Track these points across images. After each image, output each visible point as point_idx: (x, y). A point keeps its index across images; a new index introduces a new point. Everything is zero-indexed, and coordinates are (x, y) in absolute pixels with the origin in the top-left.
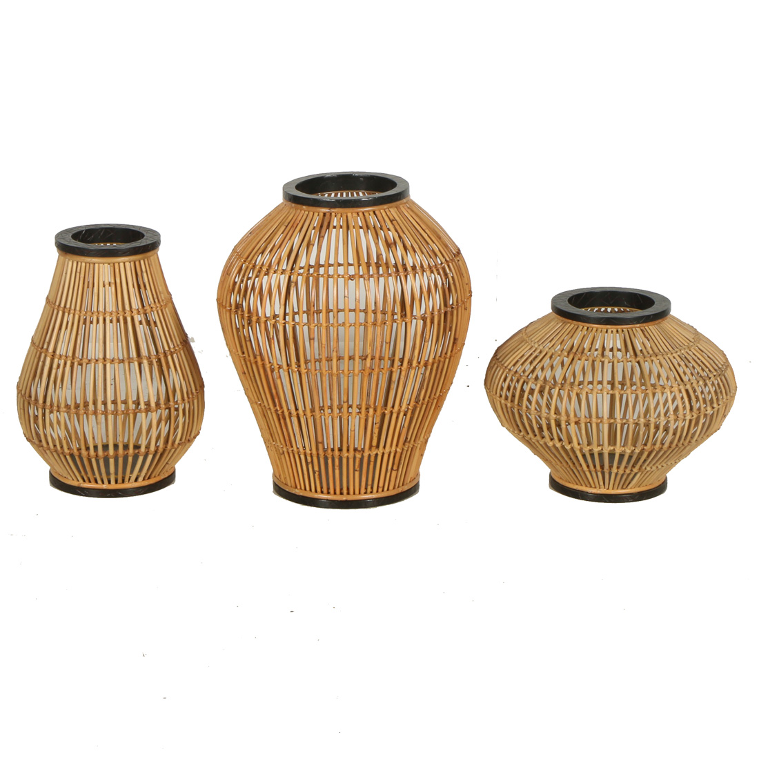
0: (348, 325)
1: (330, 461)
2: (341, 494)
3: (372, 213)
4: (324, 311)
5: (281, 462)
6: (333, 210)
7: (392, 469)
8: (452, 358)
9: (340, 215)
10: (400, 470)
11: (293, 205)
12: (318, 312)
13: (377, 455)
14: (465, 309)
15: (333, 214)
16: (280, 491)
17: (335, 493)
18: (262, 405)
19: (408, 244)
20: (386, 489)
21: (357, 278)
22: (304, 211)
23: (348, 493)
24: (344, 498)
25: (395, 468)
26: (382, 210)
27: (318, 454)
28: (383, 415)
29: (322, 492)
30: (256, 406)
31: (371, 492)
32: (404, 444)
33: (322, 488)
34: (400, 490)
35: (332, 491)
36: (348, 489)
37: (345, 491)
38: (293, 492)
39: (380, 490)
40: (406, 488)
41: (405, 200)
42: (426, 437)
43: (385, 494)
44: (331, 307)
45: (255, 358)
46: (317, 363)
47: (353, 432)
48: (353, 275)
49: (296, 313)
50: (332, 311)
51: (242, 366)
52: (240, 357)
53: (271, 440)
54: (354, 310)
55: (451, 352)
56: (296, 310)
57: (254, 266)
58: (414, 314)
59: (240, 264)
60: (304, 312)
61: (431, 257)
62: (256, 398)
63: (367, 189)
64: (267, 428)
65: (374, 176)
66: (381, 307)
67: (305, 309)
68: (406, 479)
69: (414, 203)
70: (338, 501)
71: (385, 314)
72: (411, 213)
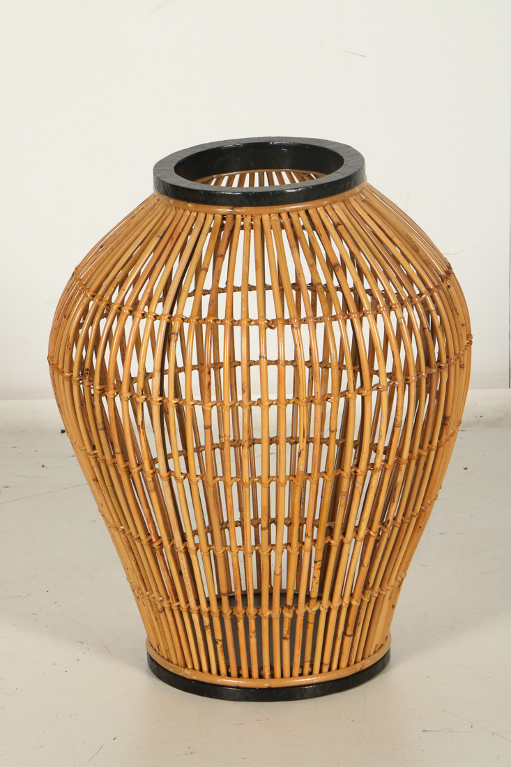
0: (267, 404)
1: (241, 625)
2: (261, 676)
3: (302, 213)
4: (227, 365)
5: (160, 624)
6: (237, 210)
7: (344, 633)
8: (441, 449)
9: (249, 217)
10: (358, 634)
11: (172, 201)
12: (218, 366)
13: (318, 612)
14: (462, 367)
15: (239, 217)
16: (160, 672)
17: (250, 676)
18: (127, 533)
19: (366, 266)
20: (334, 666)
21: (280, 326)
22: (190, 211)
23: (272, 676)
24: (265, 684)
25: (349, 632)
26: (318, 208)
27: (221, 612)
28: (328, 548)
29: (229, 675)
30: (116, 533)
31: (311, 673)
32: (363, 593)
33: (228, 667)
34: (358, 667)
35: (245, 672)
36: (272, 668)
37: (267, 672)
38: (181, 674)
39: (325, 668)
40: (368, 663)
41: (357, 189)
42: (399, 578)
43: (334, 675)
44: (238, 358)
45: (114, 457)
46: (218, 451)
47: (278, 577)
48: (273, 321)
49: (180, 370)
50: (239, 364)
51: (92, 468)
52: (88, 454)
53: (143, 588)
54: (276, 362)
55: (439, 439)
56: (180, 364)
57: (108, 305)
58: (376, 368)
59: (85, 300)
60: (194, 367)
61: (402, 284)
62: (116, 520)
63: (294, 167)
64: (136, 569)
65: (305, 145)
66: (320, 357)
67: (195, 362)
68: (368, 647)
69: (372, 190)
70: (255, 689)
71: (326, 368)
72: (369, 211)
